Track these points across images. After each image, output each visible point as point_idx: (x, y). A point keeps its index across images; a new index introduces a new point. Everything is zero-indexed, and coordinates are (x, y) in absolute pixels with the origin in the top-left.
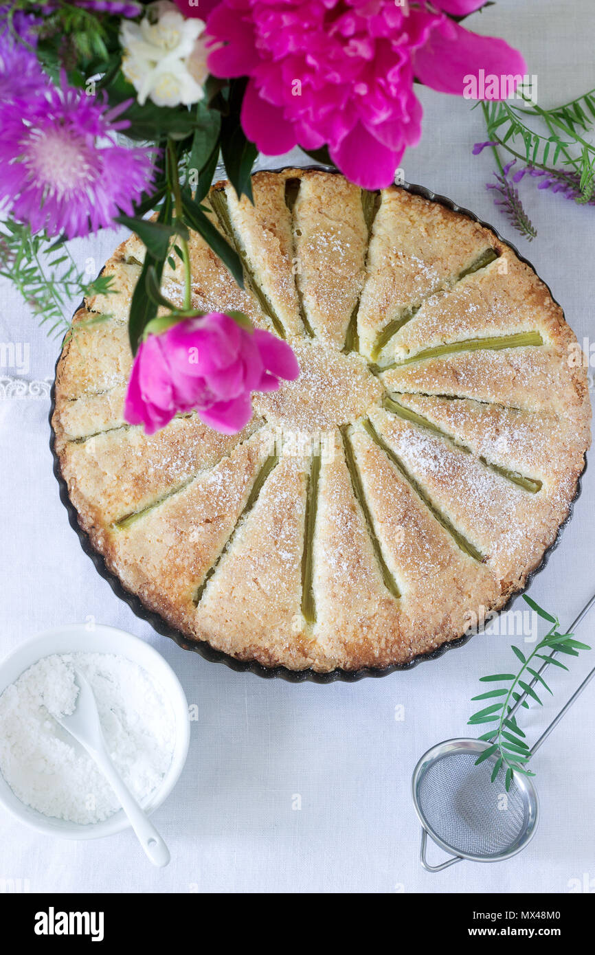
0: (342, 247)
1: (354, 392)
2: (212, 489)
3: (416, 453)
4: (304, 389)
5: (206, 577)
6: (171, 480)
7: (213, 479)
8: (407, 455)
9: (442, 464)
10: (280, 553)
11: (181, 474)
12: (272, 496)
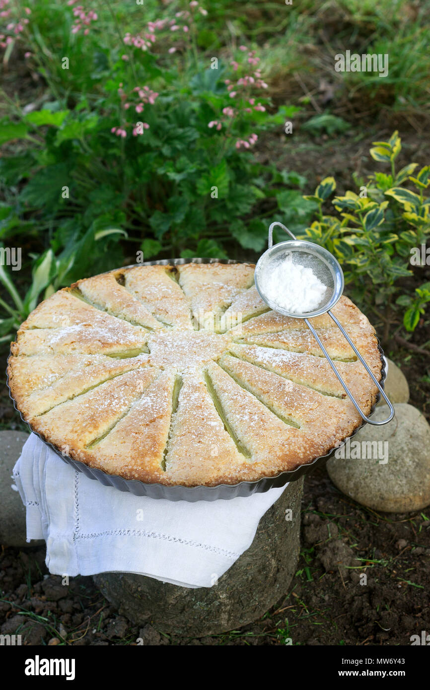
0: (167, 288)
1: (213, 342)
2: (146, 406)
3: (270, 356)
4: (180, 349)
5: (164, 455)
6: (115, 412)
7: (145, 401)
8: (265, 359)
9: (289, 357)
10: (209, 423)
11: (120, 407)
12: (188, 398)
